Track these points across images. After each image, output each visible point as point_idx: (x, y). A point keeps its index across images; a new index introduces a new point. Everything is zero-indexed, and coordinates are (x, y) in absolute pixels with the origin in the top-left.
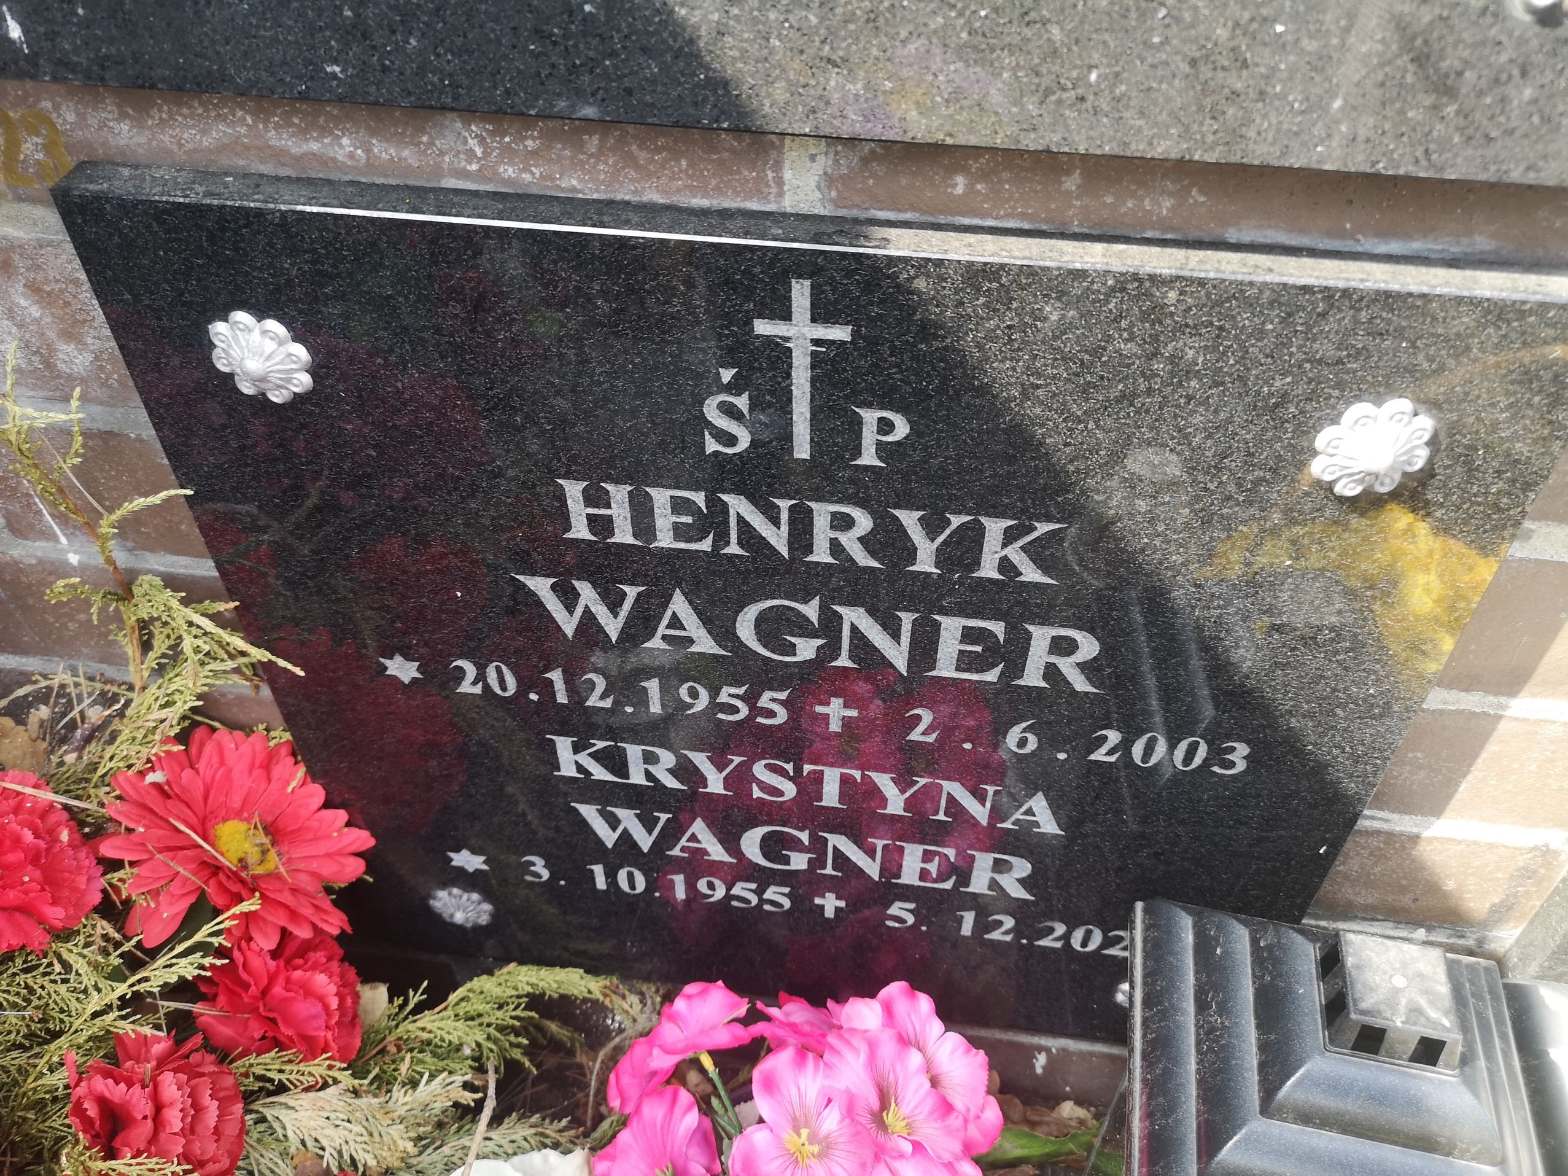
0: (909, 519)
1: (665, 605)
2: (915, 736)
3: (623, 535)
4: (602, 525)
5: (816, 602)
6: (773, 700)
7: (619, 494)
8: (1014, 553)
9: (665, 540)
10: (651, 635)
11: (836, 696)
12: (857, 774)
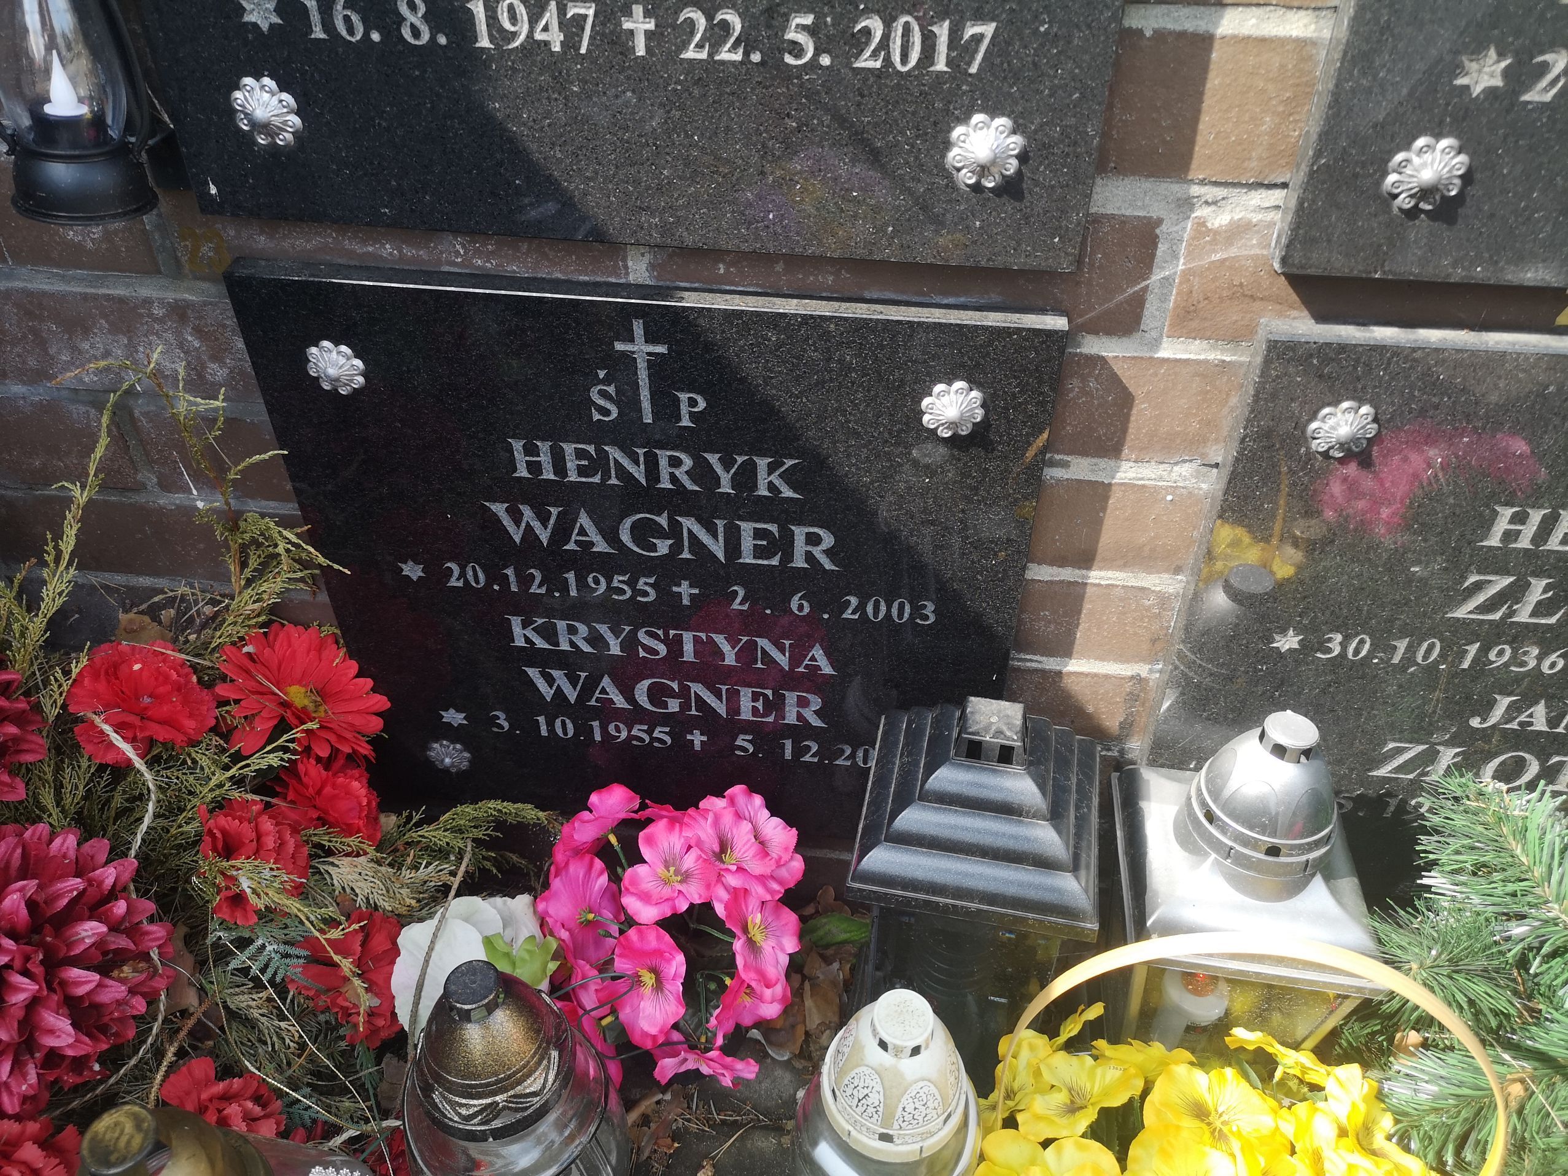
0: (713, 459)
1: (575, 521)
2: (736, 606)
3: (548, 474)
4: (535, 468)
5: (665, 514)
6: (646, 584)
7: (544, 447)
8: (774, 478)
9: (573, 477)
10: (567, 543)
11: (685, 579)
12: (703, 636)
